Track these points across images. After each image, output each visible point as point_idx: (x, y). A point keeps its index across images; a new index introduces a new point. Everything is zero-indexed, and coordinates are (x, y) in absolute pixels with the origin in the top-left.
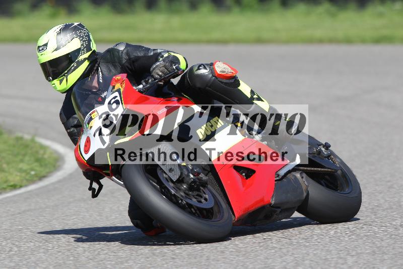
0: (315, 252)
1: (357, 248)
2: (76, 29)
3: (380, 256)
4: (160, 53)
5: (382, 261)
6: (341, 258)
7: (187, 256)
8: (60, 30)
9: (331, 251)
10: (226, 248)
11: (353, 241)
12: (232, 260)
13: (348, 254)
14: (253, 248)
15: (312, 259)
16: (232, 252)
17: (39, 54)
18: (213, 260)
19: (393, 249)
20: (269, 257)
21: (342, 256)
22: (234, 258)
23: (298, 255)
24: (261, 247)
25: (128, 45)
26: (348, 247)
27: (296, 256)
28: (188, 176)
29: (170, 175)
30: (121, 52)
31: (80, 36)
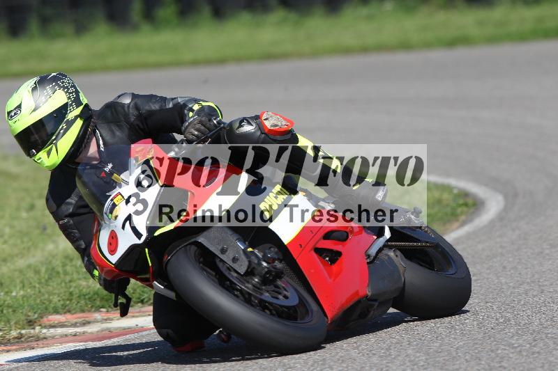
4: (185, 104)
8: (35, 84)
17: (11, 122)
25: (135, 96)
28: (260, 264)
29: (235, 266)
30: (126, 106)
31: (64, 88)
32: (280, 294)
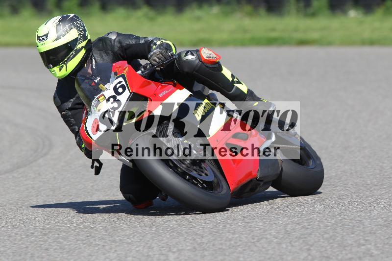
0: (137, 249)
1: (177, 244)
2: (72, 20)
3: (201, 252)
4: (152, 41)
5: (203, 257)
6: (163, 254)
7: (11, 254)
8: (59, 21)
9: (153, 248)
10: (50, 245)
11: (174, 238)
12: (57, 258)
13: (170, 251)
14: (76, 246)
15: (135, 256)
16: (56, 249)
17: (39, 44)
18: (38, 257)
19: (213, 245)
20: (92, 254)
21: (164, 252)
22: (59, 255)
23: (122, 252)
24: (84, 244)
25: (118, 34)
26: (170, 244)
27: (118, 253)
30: (113, 40)
31: (77, 27)
32: (203, 172)
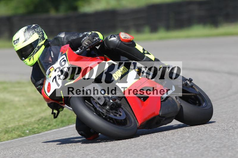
2: (34, 28)
8: (25, 30)
17: (15, 45)
25: (66, 34)
28: (109, 101)
29: (99, 101)
30: (63, 38)
31: (38, 32)
32: (117, 114)
